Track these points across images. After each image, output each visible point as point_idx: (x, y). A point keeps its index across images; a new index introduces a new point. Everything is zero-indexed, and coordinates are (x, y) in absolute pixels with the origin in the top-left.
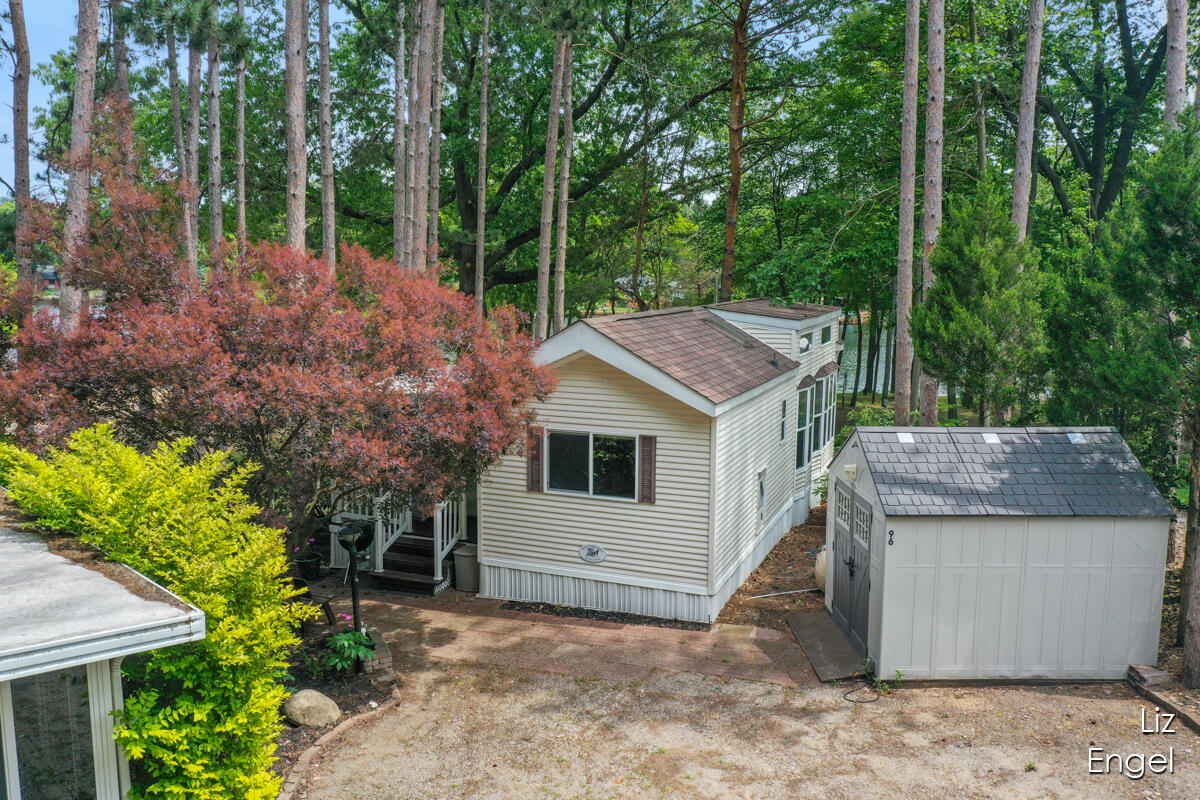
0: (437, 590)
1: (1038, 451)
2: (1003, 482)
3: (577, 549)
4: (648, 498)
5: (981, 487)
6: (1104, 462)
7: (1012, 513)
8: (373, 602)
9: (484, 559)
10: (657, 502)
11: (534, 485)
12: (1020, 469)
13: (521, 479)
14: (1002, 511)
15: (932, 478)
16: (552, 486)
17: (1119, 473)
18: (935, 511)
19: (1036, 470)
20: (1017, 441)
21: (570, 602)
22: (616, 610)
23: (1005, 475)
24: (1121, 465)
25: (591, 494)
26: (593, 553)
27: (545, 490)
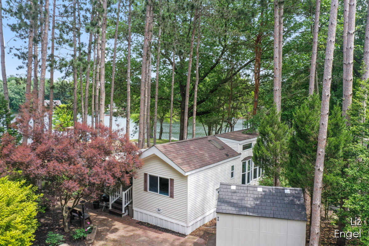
0: (123, 216)
1: (273, 195)
2: (256, 204)
3: (155, 208)
4: (172, 196)
5: (249, 206)
6: (292, 200)
7: (254, 215)
8: (106, 218)
9: (134, 209)
10: (174, 198)
11: (145, 190)
12: (264, 200)
13: (142, 187)
14: (251, 214)
15: (235, 201)
16: (150, 190)
17: (295, 204)
18: (231, 212)
19: (269, 201)
20: (267, 191)
21: (154, 223)
22: (165, 228)
23: (258, 202)
24: (297, 202)
25: (158, 194)
26: (159, 210)
27: (148, 191)
